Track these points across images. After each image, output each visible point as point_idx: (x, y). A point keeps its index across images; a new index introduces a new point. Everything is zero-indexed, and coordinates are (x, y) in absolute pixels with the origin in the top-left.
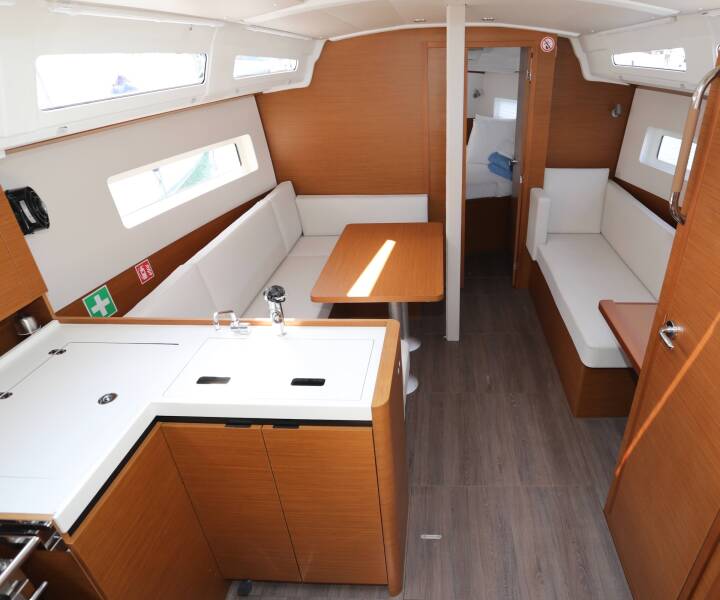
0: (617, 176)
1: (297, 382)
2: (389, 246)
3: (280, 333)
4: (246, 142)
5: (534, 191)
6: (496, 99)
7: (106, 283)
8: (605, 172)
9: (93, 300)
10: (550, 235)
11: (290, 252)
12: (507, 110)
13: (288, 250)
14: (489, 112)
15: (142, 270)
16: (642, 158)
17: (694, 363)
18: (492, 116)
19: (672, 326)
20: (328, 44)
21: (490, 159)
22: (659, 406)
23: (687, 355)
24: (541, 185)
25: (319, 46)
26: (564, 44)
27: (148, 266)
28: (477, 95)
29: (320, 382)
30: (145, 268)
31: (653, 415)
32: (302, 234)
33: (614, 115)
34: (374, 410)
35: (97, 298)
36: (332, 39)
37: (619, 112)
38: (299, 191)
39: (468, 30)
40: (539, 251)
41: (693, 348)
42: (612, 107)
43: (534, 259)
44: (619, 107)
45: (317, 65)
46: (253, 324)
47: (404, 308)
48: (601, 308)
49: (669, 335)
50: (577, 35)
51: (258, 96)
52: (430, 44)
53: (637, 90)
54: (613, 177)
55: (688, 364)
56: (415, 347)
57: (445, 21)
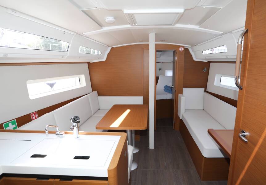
0: (207, 90)
1: (77, 158)
2: (128, 111)
3: (76, 137)
4: (83, 77)
5: (180, 95)
6: (166, 71)
7: (16, 119)
8: (203, 89)
9: (8, 125)
10: (186, 110)
11: (93, 114)
12: (170, 73)
13: (93, 113)
14: (164, 74)
15: (33, 115)
16: (215, 84)
17: (259, 148)
18: (165, 75)
19: (244, 132)
20: (112, 48)
21: (164, 87)
22: (244, 172)
23: (255, 145)
24: (182, 93)
25: (109, 49)
26: (186, 50)
27: (36, 114)
28: (160, 69)
29: (87, 158)
30: (35, 115)
31: (241, 176)
32: (99, 109)
33: (204, 71)
34: (109, 171)
35: (10, 124)
36: (114, 47)
37: (206, 70)
38: (99, 94)
39: (156, 45)
40: (183, 116)
41: (257, 141)
42: (204, 68)
43: (181, 118)
44: (206, 68)
45: (109, 54)
46: (66, 133)
47: (133, 132)
48: (209, 132)
49: (244, 136)
50: (190, 46)
51: (89, 63)
52: (144, 49)
53: (211, 64)
54: (206, 91)
55: (256, 149)
56: (136, 151)
57: (149, 42)
